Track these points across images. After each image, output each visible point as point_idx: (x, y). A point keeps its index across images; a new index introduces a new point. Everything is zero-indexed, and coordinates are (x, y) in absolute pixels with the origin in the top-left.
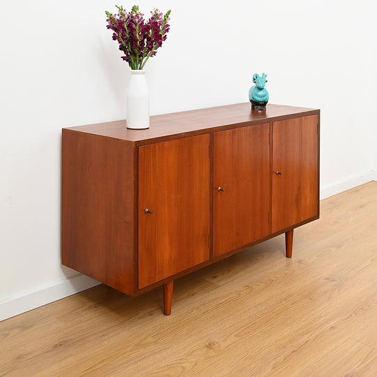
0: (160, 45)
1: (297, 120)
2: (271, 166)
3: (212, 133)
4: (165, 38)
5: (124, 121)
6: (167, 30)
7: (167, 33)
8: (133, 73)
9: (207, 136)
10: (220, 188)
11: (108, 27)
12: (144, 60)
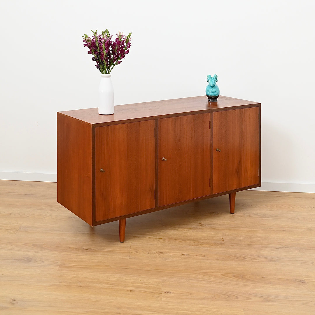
0: (124, 57)
1: (237, 111)
2: (211, 144)
3: (157, 120)
4: (128, 52)
5: (97, 109)
6: (129, 47)
7: (129, 49)
8: (102, 77)
9: (152, 122)
10: (163, 158)
11: (85, 45)
12: (111, 68)
